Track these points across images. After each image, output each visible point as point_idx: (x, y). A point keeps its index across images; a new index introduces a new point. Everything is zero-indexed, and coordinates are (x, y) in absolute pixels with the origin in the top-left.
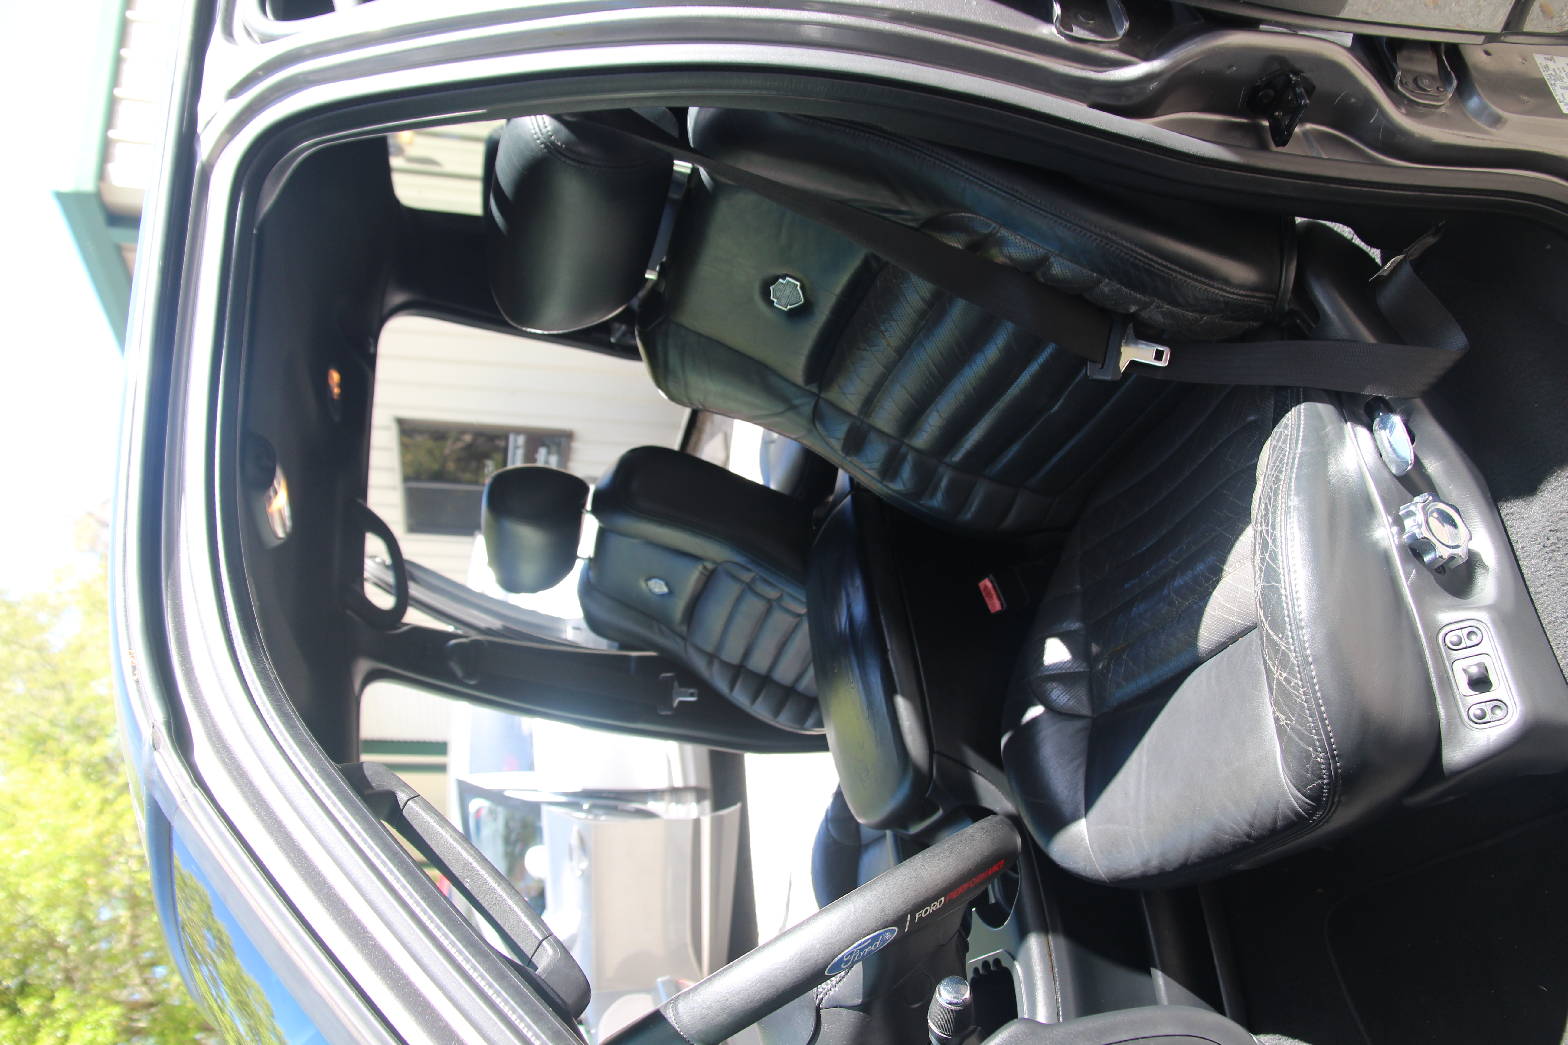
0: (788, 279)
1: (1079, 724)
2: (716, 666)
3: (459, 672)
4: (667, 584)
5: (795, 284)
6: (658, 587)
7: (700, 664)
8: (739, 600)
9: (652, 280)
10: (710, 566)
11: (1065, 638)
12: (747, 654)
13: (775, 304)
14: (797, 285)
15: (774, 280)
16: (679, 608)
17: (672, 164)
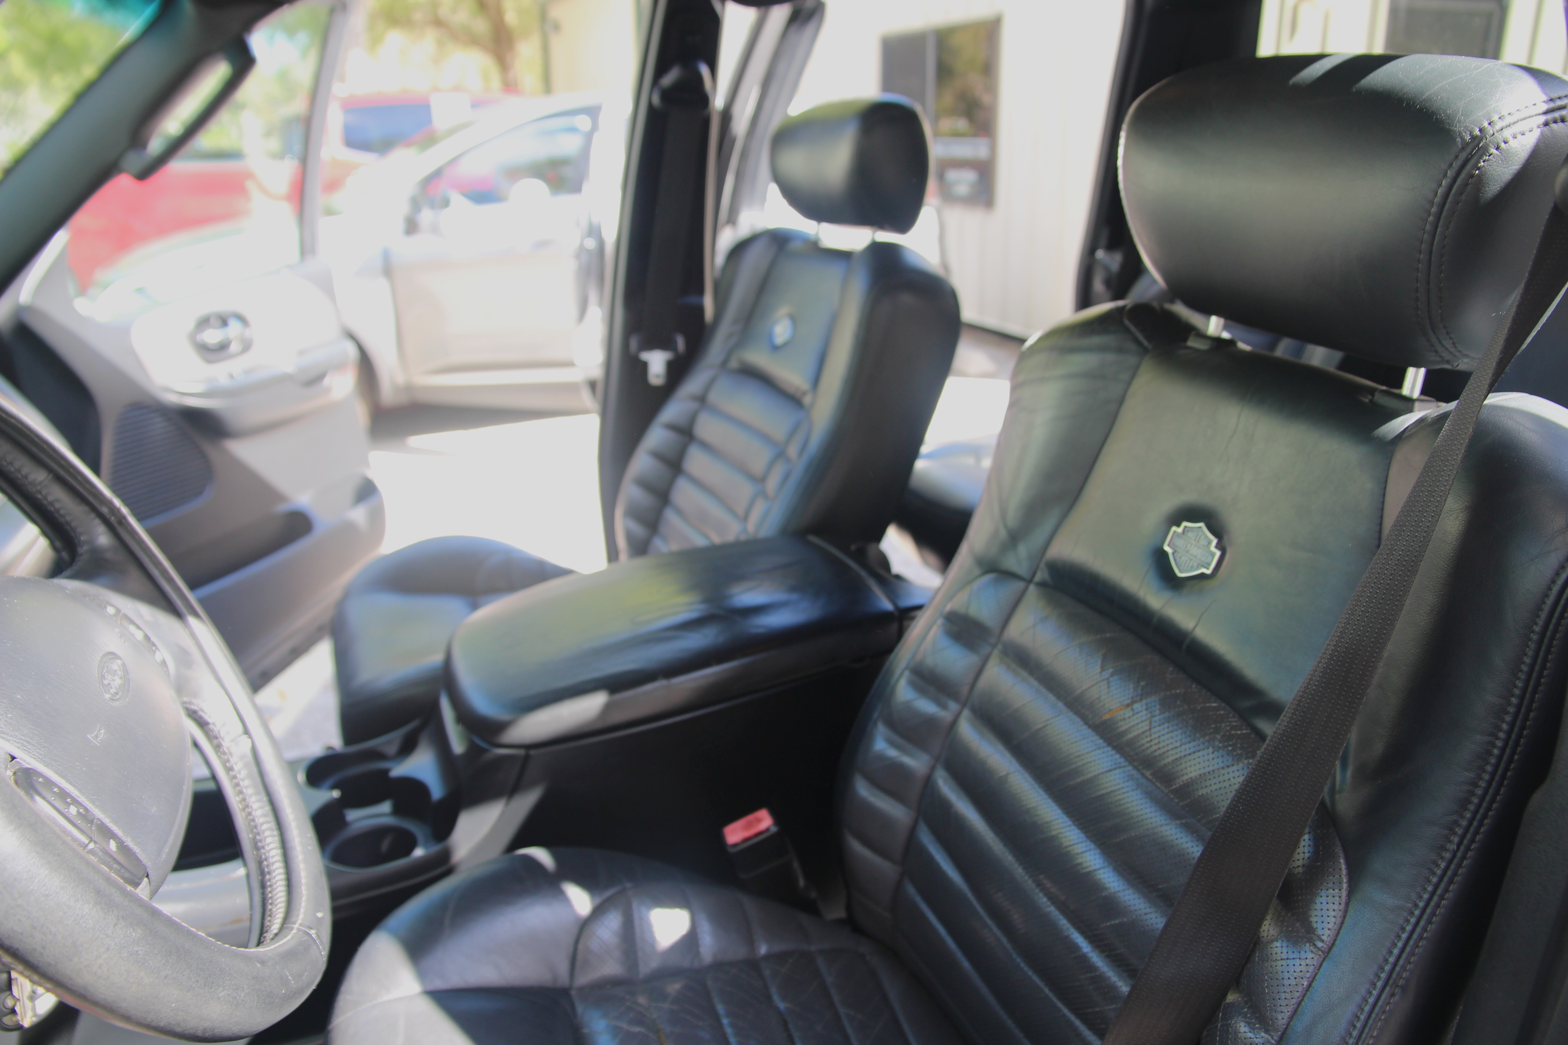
0: (1218, 553)
1: (563, 968)
2: (692, 406)
3: (668, 79)
4: (786, 344)
5: (1209, 564)
6: (781, 331)
7: (692, 386)
8: (765, 438)
9: (1207, 325)
10: (807, 400)
11: (690, 940)
12: (706, 446)
13: (1174, 528)
14: (1208, 569)
15: (1217, 530)
16: (758, 357)
17: (1417, 365)
